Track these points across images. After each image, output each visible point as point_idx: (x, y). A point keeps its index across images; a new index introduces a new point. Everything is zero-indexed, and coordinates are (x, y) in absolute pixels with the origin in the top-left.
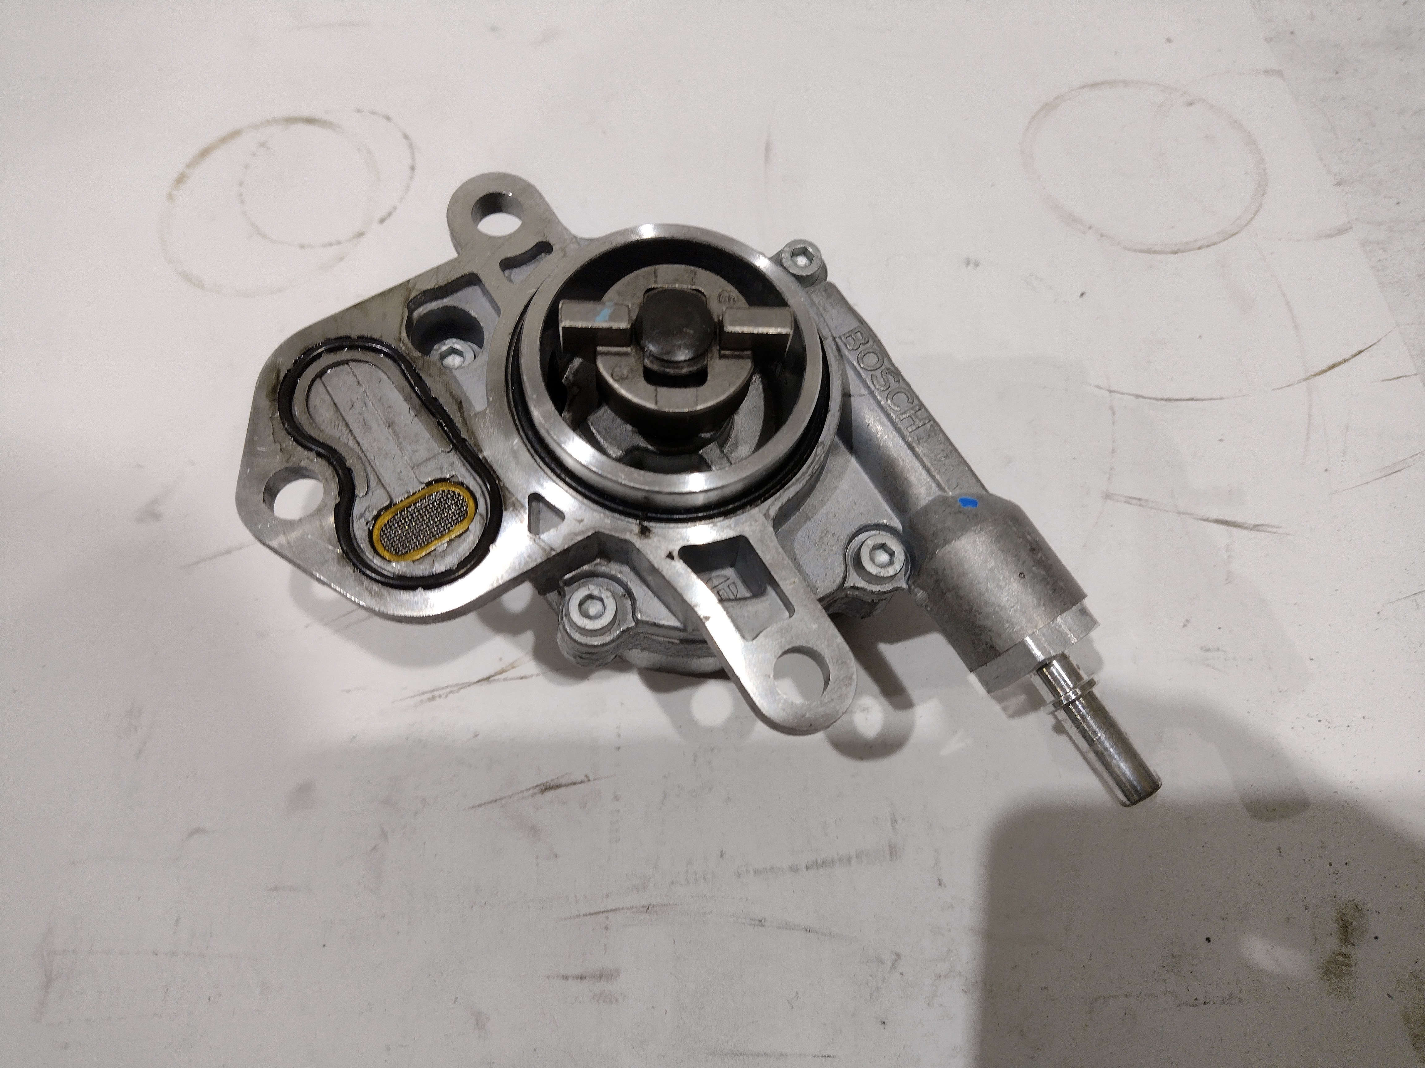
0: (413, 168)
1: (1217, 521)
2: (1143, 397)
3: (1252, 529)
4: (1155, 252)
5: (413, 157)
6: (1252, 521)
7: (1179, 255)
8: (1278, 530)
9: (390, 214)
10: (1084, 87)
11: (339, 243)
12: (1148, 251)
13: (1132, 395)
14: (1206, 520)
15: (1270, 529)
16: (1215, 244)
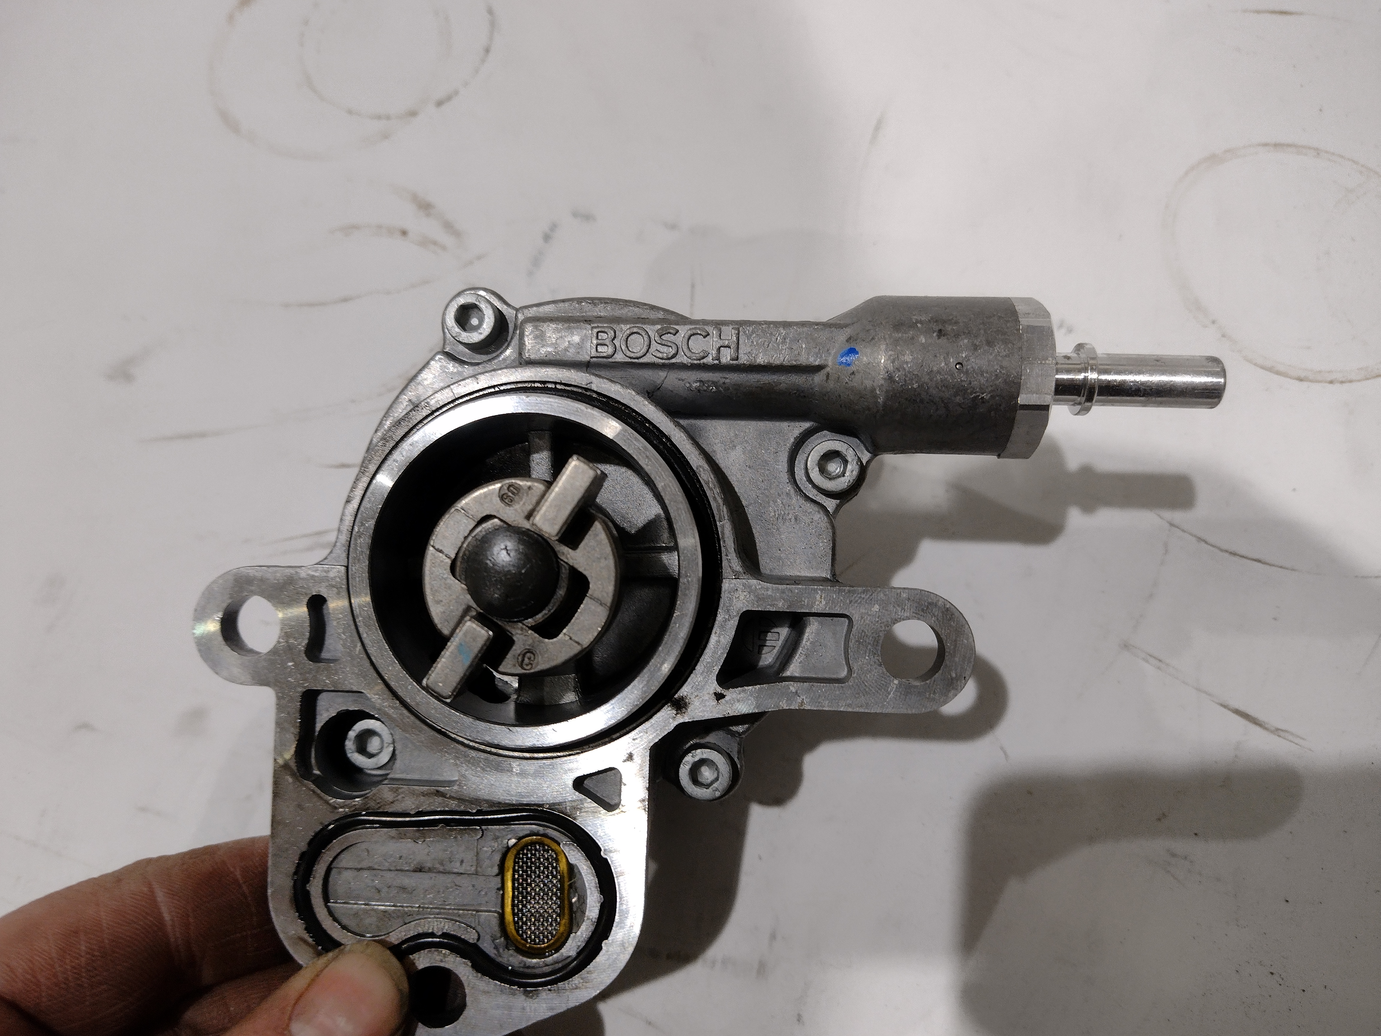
0: (487, 51)
1: (1237, 712)
2: (1206, 542)
3: (1272, 732)
4: (1278, 373)
5: (491, 38)
6: (1275, 722)
7: (1305, 384)
8: (1301, 742)
9: (449, 98)
10: (1266, 145)
11: (388, 118)
12: (1270, 370)
13: (1195, 536)
14: (1225, 706)
15: (1291, 738)
16: (1351, 381)
